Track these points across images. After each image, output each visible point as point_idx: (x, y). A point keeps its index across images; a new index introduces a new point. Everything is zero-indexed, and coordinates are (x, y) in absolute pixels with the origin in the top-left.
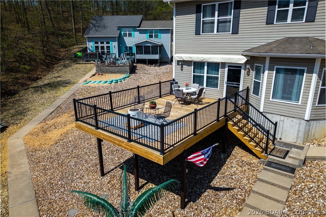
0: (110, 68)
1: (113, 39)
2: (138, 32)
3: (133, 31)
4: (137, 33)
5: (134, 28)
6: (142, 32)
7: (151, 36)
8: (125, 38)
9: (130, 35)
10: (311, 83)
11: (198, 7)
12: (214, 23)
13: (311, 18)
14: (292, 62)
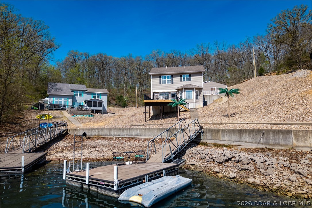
1: (69, 97)
2: (86, 94)
3: (82, 93)
5: (84, 91)
6: (89, 94)
7: (95, 97)
8: (76, 97)
9: (80, 95)
10: (194, 94)
11: (160, 76)
12: (166, 81)
13: (190, 80)
14: (189, 89)
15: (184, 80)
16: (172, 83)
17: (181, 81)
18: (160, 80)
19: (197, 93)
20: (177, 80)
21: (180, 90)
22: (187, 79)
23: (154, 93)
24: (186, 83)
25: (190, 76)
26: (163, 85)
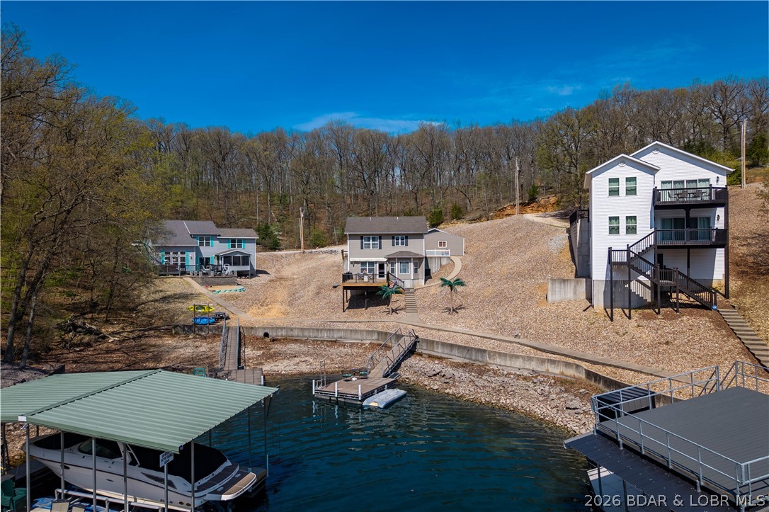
0: (216, 280)
1: (190, 249)
2: (218, 242)
3: (212, 240)
4: (216, 243)
5: (215, 237)
6: (222, 241)
7: (233, 246)
8: (201, 248)
9: (208, 244)
10: (411, 266)
11: (362, 237)
12: (370, 244)
13: (407, 245)
14: (404, 260)
15: (398, 244)
16: (380, 248)
17: (393, 245)
18: (362, 243)
19: (415, 264)
20: (387, 243)
21: (391, 260)
22: (402, 244)
23: (351, 263)
24: (400, 248)
25: (407, 238)
26: (366, 250)
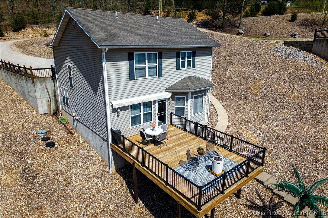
11: (130, 54)
12: (144, 68)
14: (199, 93)
15: (183, 65)
16: (161, 74)
17: (178, 68)
18: (132, 67)
20: (169, 65)
21: (176, 94)
22: (189, 64)
24: (186, 73)
25: (194, 54)
26: (138, 81)
